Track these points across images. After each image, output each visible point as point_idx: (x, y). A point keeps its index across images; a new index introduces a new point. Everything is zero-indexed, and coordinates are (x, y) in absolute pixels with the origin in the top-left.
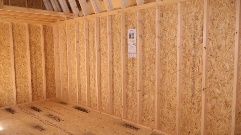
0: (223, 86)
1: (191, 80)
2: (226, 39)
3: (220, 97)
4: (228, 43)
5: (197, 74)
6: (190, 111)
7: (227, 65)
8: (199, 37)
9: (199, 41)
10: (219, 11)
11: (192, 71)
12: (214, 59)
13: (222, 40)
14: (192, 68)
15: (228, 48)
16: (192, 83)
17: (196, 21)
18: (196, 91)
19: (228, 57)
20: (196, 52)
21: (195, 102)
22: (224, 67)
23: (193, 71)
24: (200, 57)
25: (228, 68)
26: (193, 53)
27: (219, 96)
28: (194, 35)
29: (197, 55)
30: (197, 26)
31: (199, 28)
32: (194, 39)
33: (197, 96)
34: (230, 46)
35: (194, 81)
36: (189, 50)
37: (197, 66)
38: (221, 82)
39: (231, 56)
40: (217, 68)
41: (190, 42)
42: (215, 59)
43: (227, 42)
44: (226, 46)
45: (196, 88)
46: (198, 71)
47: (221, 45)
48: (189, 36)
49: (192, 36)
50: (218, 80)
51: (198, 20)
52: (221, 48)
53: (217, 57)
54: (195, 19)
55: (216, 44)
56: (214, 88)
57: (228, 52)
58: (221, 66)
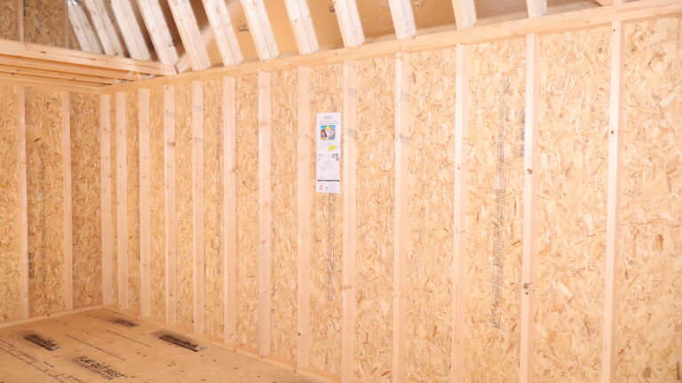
0: (578, 276)
1: (491, 258)
2: (585, 147)
3: (571, 307)
4: (591, 160)
5: (508, 244)
6: (490, 345)
7: (589, 220)
8: (513, 140)
9: (514, 151)
10: (566, 72)
11: (495, 235)
12: (554, 202)
13: (574, 150)
14: (496, 225)
15: (590, 173)
16: (496, 267)
17: (507, 96)
18: (506, 288)
19: (590, 197)
20: (505, 181)
21: (503, 320)
22: (581, 224)
23: (498, 234)
24: (517, 197)
25: (591, 227)
26: (497, 186)
27: (567, 306)
28: (500, 136)
29: (508, 190)
30: (508, 109)
31: (512, 116)
32: (501, 146)
33: (507, 303)
34: (595, 168)
35: (499, 263)
36: (487, 175)
37: (508, 220)
38: (571, 264)
39: (599, 195)
40: (560, 226)
41: (490, 153)
42: (557, 202)
43: (587, 157)
44: (584, 166)
45: (507, 282)
46: (510, 233)
47: (572, 164)
48: (486, 138)
49: (493, 137)
50: (563, 260)
51: (511, 93)
52: (572, 172)
53: (562, 196)
54: (501, 90)
55: (559, 161)
56: (554, 283)
57: (590, 183)
58: (573, 221)
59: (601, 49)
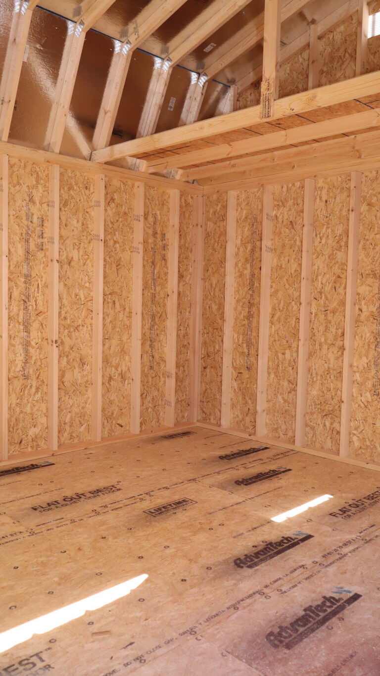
0: (77, 331)
1: (22, 327)
2: (79, 248)
3: (73, 351)
4: (82, 256)
5: (33, 314)
6: (22, 394)
7: (82, 294)
8: (36, 238)
9: (37, 246)
10: (69, 196)
11: (24, 309)
12: (63, 283)
13: (73, 249)
14: (25, 302)
15: (82, 265)
16: (25, 333)
17: (31, 205)
18: (33, 348)
19: (82, 280)
20: (31, 267)
21: (31, 372)
22: (78, 297)
23: (26, 308)
24: (39, 280)
25: (83, 299)
26: (25, 270)
27: (71, 351)
28: (27, 234)
29: (33, 275)
30: (33, 214)
31: (35, 220)
32: (27, 241)
33: (34, 358)
34: (85, 261)
35: (27, 330)
36: (17, 263)
37: (34, 296)
38: (73, 324)
39: (87, 278)
40: (67, 299)
41: (19, 246)
42: (64, 283)
43: (81, 254)
44: (79, 260)
45: (33, 343)
46: (35, 307)
47: (72, 258)
48: (16, 234)
49: (22, 234)
50: (68, 321)
51: (34, 203)
52: (72, 264)
53: (67, 279)
54: (28, 199)
55: (65, 255)
56: (63, 338)
57: (82, 271)
58: (73, 296)
59: (87, 187)
